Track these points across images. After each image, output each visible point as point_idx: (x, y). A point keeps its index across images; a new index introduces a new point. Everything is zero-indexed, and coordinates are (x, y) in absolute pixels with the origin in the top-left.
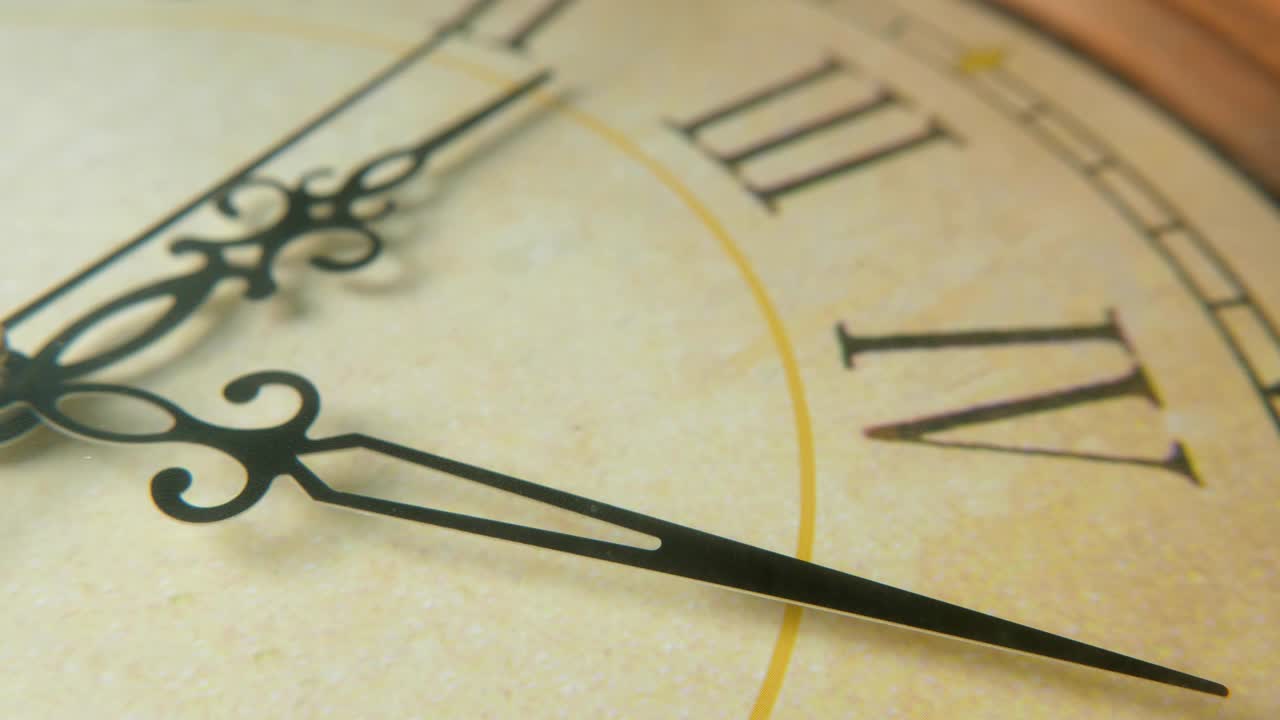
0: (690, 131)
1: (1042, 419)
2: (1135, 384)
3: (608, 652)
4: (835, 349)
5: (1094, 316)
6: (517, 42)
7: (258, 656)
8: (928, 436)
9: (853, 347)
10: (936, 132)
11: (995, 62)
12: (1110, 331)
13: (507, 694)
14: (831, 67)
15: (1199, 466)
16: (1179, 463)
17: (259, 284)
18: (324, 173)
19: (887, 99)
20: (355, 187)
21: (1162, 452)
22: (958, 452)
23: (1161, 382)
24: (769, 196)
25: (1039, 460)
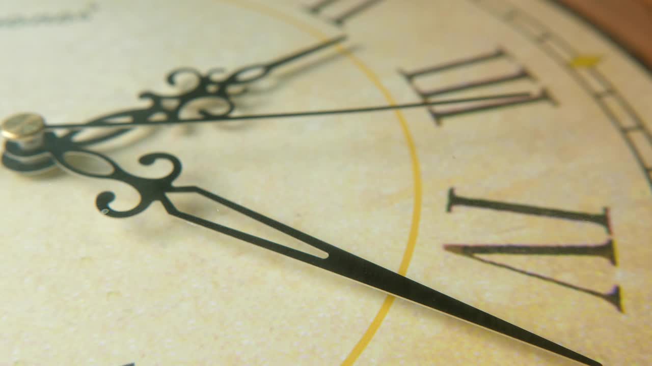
0: (410, 77)
1: (544, 259)
2: (606, 251)
3: (272, 329)
4: (445, 200)
5: (597, 210)
6: (339, 21)
7: (110, 293)
8: (477, 255)
9: (455, 200)
10: (545, 96)
11: (592, 64)
12: (603, 219)
13: (216, 338)
14: (500, 54)
15: (625, 301)
16: (614, 297)
17: (173, 117)
18: (221, 70)
19: (523, 75)
20: (233, 79)
21: (607, 289)
22: (491, 266)
23: (620, 252)
24: (438, 117)
25: (535, 279)
